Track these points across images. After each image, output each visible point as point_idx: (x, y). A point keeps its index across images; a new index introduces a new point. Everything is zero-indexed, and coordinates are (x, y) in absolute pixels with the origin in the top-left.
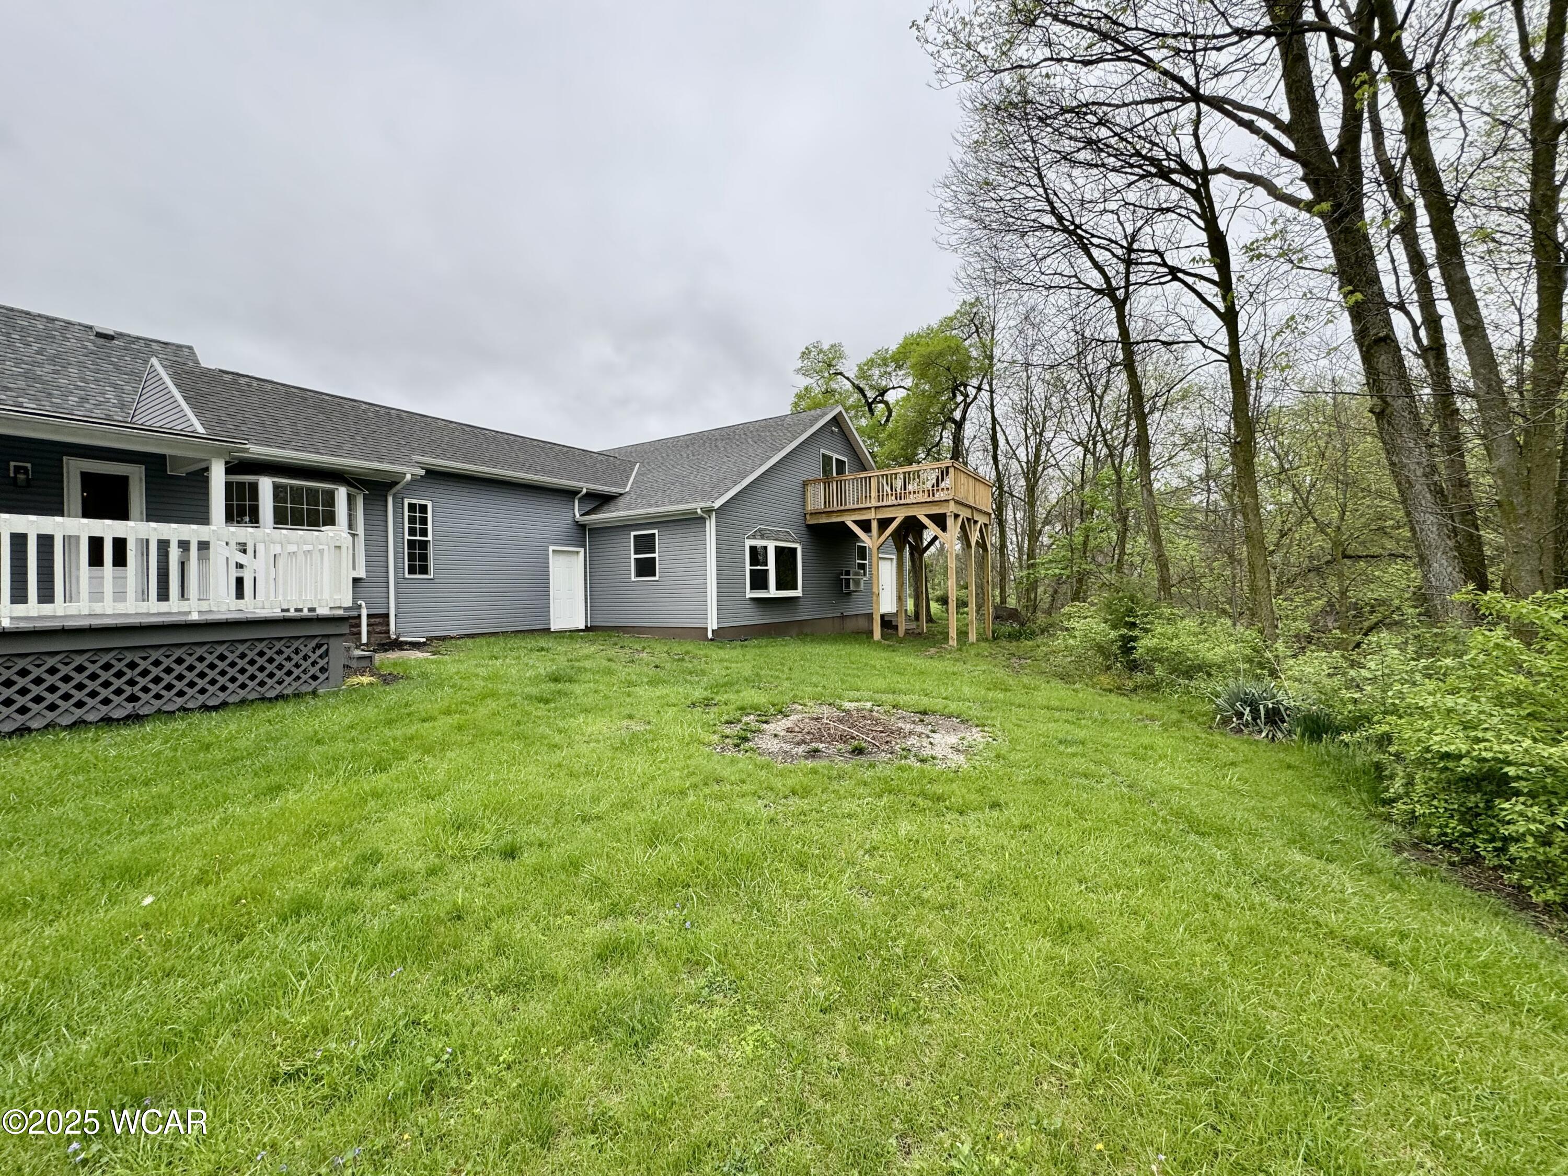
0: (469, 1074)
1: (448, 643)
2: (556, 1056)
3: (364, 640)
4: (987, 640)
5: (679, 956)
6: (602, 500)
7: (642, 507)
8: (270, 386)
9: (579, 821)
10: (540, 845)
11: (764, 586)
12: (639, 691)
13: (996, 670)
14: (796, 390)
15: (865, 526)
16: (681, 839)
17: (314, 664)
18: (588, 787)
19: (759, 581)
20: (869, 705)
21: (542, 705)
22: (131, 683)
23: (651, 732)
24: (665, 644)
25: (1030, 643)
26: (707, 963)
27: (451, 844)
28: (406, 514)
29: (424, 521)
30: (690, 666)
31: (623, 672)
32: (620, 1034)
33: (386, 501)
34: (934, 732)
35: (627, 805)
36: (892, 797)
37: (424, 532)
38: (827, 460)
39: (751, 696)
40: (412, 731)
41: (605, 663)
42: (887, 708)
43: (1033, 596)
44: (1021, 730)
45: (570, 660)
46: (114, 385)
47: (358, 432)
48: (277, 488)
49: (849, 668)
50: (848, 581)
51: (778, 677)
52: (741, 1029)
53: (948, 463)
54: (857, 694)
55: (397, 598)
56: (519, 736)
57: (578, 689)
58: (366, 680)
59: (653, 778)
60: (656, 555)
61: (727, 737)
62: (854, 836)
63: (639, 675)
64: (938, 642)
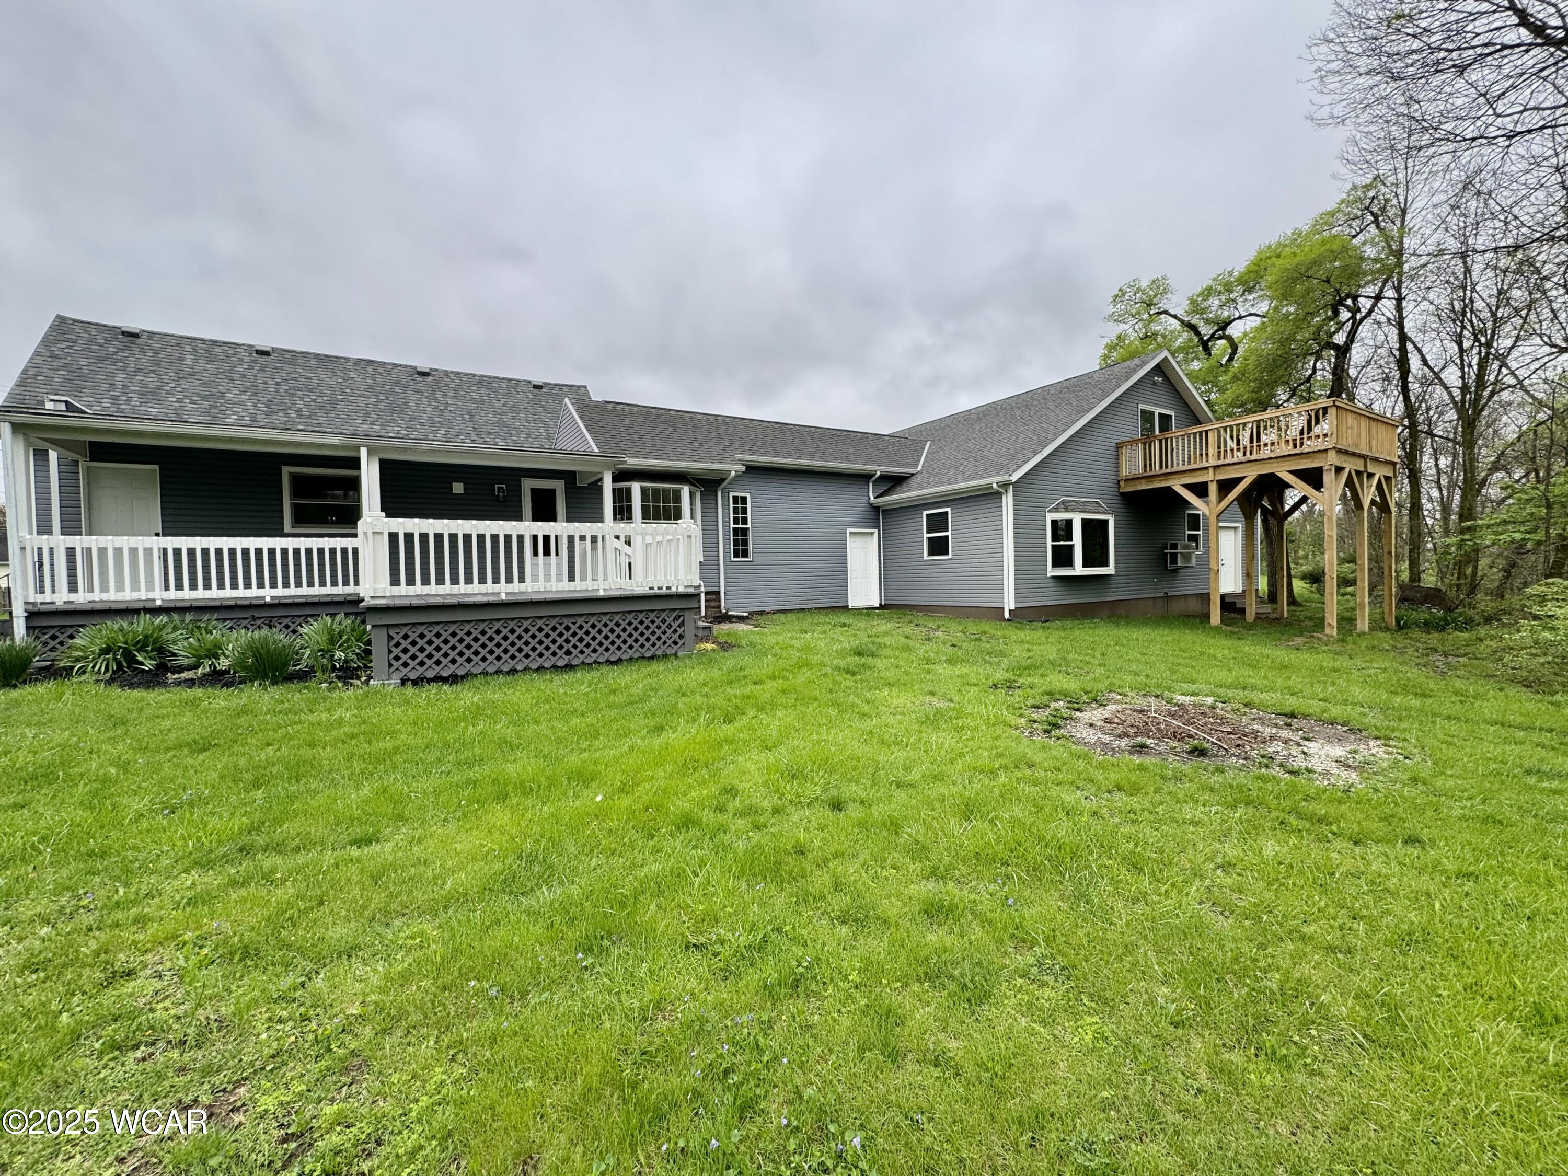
0: (824, 983)
1: (765, 617)
2: (895, 989)
3: (703, 614)
4: (1387, 629)
5: (1005, 929)
6: (895, 481)
7: (935, 486)
8: (636, 409)
9: (894, 787)
10: (862, 802)
11: (1069, 563)
12: (939, 669)
13: (1405, 669)
14: (1106, 341)
15: (1200, 490)
16: (996, 817)
17: (675, 631)
18: (900, 755)
19: (1063, 557)
20: (1210, 700)
21: (849, 676)
22: (567, 641)
23: (954, 709)
24: (960, 623)
25: (1466, 635)
26: (1034, 943)
27: (790, 789)
28: (731, 505)
29: (744, 511)
30: (988, 646)
31: (922, 650)
32: (952, 986)
33: (716, 496)
34: (1308, 739)
35: (938, 778)
36: (1251, 810)
37: (745, 521)
38: (1147, 417)
39: (1057, 681)
40: (747, 691)
41: (903, 640)
42: (1236, 706)
43: (1469, 571)
44: (1452, 750)
45: (869, 636)
46: (544, 423)
47: (696, 439)
48: (644, 491)
49: (1178, 656)
50: (1174, 556)
51: (1088, 663)
52: (1077, 1017)
53: (1323, 402)
54: (1193, 687)
55: (725, 578)
56: (833, 703)
57: (879, 663)
58: (709, 646)
59: (961, 755)
60: (949, 533)
61: (1035, 722)
62: (1200, 847)
63: (937, 653)
64: (1306, 629)
